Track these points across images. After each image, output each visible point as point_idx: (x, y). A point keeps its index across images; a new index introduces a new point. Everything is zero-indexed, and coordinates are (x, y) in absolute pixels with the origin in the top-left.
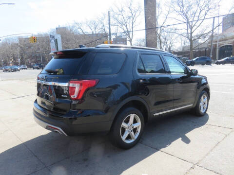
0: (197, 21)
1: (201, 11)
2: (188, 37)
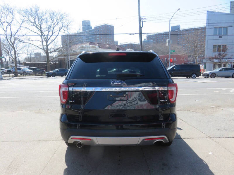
0: (52, 35)
1: (54, 27)
2: (43, 49)
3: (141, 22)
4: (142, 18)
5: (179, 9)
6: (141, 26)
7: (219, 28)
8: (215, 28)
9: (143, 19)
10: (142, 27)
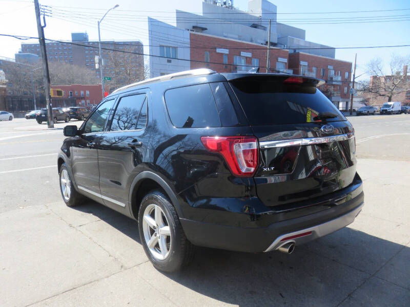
3: (42, 17)
4: (42, 7)
5: (117, 6)
6: (43, 24)
7: (167, 47)
8: (161, 46)
9: (45, 11)
10: (45, 26)
